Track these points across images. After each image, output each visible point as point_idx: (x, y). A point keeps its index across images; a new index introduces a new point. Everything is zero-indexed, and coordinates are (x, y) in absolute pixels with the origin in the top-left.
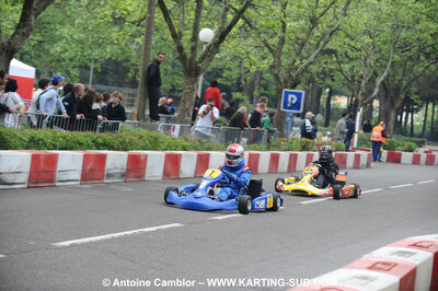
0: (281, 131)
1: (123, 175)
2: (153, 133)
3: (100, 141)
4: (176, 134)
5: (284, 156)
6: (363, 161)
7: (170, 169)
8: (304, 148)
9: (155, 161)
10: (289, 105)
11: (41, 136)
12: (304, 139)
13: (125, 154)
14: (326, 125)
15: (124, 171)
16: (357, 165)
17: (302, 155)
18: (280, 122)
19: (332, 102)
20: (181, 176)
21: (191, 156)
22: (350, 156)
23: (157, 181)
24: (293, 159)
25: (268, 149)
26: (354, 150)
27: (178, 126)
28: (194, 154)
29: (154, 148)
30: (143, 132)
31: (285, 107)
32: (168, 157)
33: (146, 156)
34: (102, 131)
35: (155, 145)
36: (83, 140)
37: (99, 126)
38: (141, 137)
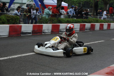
1: (89, 29)
2: (97, 19)
3: (84, 21)
7: (101, 27)
9: (97, 25)
11: (70, 20)
13: (90, 24)
20: (104, 29)
23: (98, 31)
28: (107, 24)
30: (94, 19)
32: (100, 24)
33: (95, 24)
34: (84, 18)
35: (97, 22)
36: (80, 21)
37: (84, 17)
38: (94, 20)
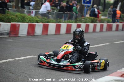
0: (82, 14)
1: (8, 34)
2: (22, 15)
4: (33, 15)
5: (83, 25)
7: (30, 31)
8: (92, 22)
9: (23, 27)
12: (92, 18)
13: (9, 24)
14: (104, 11)
15: (9, 32)
16: (117, 30)
17: (91, 25)
18: (82, 10)
20: (35, 34)
21: (40, 25)
22: (114, 25)
23: (24, 37)
24: (87, 27)
25: (76, 22)
27: (34, 11)
28: (42, 24)
29: (23, 21)
30: (18, 14)
32: (29, 25)
33: (19, 25)
35: (23, 20)
38: (17, 16)
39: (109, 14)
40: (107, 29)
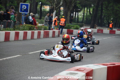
0: (20, 21)
5: (21, 33)
6: (56, 34)
8: (30, 29)
10: (23, 10)
14: (40, 18)
16: (54, 36)
17: (29, 32)
18: (19, 18)
19: (43, 8)
22: (51, 32)
24: (25, 34)
25: (14, 30)
26: (52, 29)
31: (21, 11)
39: (46, 21)
40: (44, 36)
